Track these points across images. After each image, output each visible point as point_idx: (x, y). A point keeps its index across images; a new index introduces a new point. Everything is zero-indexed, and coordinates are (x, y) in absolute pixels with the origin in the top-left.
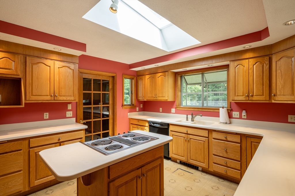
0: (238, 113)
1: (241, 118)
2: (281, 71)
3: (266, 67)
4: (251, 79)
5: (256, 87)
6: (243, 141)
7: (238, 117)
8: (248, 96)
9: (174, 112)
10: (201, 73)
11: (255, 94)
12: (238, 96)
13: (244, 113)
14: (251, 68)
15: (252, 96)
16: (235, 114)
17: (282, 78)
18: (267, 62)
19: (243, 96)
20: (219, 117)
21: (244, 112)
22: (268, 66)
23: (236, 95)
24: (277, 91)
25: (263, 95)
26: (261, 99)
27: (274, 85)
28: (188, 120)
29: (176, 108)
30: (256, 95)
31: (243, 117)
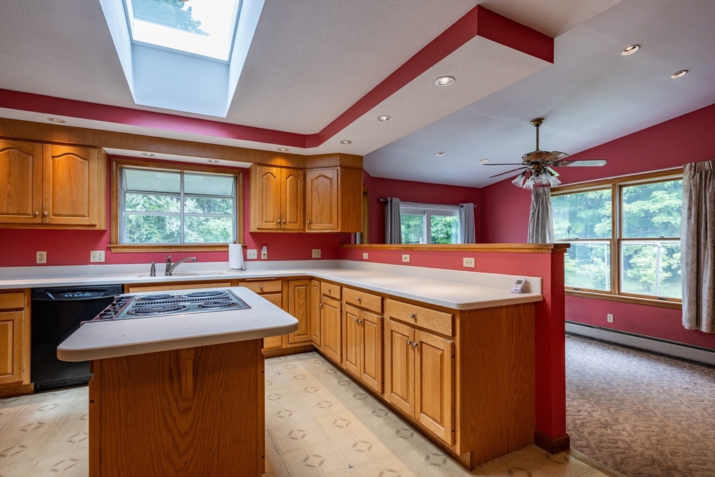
0: (255, 251)
1: (259, 259)
2: (318, 193)
3: (300, 184)
4: (283, 197)
5: (290, 210)
6: (284, 287)
7: (256, 257)
8: (280, 223)
9: (104, 261)
10: (179, 171)
11: (288, 221)
12: (266, 222)
13: (264, 251)
14: (284, 182)
15: (285, 223)
16: (252, 253)
17: (319, 202)
18: (302, 178)
19: (273, 222)
20: (227, 260)
21: (265, 248)
22: (302, 183)
23: (264, 220)
24: (313, 217)
25: (297, 222)
26: (296, 228)
27: (308, 209)
28: (155, 275)
29: (109, 249)
30: (290, 222)
31: (262, 258)
